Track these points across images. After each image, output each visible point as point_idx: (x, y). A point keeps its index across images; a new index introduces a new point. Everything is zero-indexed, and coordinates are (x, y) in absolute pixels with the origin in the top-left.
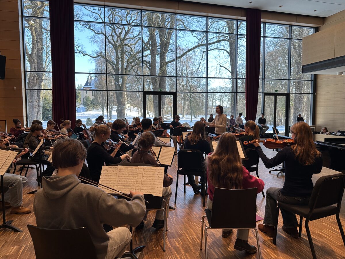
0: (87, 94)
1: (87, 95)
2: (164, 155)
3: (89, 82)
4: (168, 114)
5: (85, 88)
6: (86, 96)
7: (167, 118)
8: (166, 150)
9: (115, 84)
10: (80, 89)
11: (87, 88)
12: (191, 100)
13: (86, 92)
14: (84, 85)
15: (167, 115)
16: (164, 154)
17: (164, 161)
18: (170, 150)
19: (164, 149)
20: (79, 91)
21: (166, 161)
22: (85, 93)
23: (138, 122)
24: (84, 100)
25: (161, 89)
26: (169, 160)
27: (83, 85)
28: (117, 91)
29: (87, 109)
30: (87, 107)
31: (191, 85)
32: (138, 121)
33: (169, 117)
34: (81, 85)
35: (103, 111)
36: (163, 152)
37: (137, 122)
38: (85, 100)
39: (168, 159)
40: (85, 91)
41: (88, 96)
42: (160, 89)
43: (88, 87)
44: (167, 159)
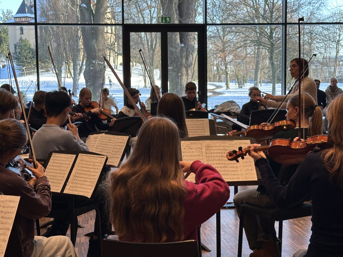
0: (22, 33)
1: (24, 37)
2: (81, 174)
3: (28, 5)
4: (221, 81)
5: (17, 20)
6: (21, 39)
7: (216, 90)
8: (88, 162)
9: (80, 7)
10: (7, 22)
11: (23, 20)
12: (272, 45)
13: (22, 30)
14: (16, 13)
15: (218, 84)
16: (80, 172)
17: (79, 186)
18: (94, 160)
19: (83, 160)
20: (5, 27)
21: (83, 188)
22: (19, 32)
23: (87, 99)
24: (15, 47)
25: (168, 19)
26: (89, 185)
27: (14, 14)
28: (87, 26)
29: (23, 70)
30: (24, 66)
31: (273, 6)
32: (86, 96)
33: (221, 87)
34: (9, 12)
35: (58, 75)
36: (80, 165)
37: (84, 98)
38: (17, 47)
39: (88, 183)
40: (18, 27)
41: (24, 39)
42: (166, 18)
43: (26, 17)
44: (85, 183)
